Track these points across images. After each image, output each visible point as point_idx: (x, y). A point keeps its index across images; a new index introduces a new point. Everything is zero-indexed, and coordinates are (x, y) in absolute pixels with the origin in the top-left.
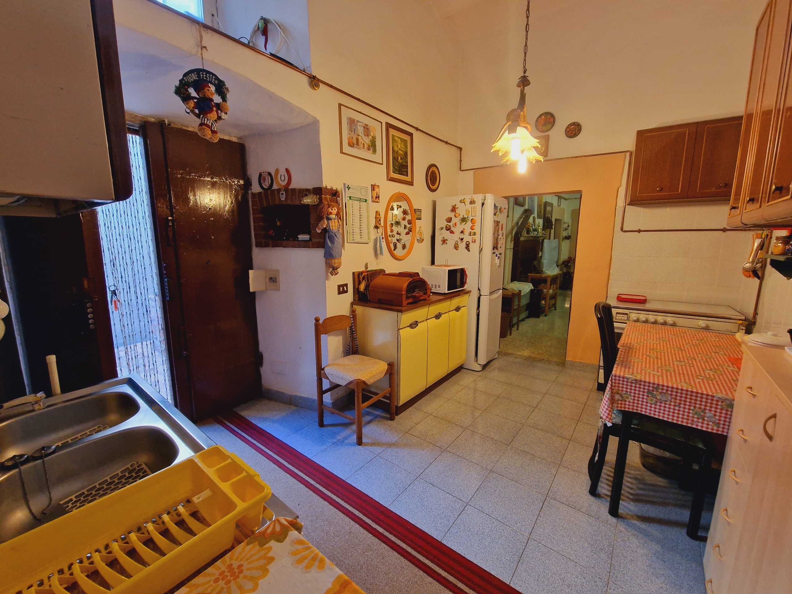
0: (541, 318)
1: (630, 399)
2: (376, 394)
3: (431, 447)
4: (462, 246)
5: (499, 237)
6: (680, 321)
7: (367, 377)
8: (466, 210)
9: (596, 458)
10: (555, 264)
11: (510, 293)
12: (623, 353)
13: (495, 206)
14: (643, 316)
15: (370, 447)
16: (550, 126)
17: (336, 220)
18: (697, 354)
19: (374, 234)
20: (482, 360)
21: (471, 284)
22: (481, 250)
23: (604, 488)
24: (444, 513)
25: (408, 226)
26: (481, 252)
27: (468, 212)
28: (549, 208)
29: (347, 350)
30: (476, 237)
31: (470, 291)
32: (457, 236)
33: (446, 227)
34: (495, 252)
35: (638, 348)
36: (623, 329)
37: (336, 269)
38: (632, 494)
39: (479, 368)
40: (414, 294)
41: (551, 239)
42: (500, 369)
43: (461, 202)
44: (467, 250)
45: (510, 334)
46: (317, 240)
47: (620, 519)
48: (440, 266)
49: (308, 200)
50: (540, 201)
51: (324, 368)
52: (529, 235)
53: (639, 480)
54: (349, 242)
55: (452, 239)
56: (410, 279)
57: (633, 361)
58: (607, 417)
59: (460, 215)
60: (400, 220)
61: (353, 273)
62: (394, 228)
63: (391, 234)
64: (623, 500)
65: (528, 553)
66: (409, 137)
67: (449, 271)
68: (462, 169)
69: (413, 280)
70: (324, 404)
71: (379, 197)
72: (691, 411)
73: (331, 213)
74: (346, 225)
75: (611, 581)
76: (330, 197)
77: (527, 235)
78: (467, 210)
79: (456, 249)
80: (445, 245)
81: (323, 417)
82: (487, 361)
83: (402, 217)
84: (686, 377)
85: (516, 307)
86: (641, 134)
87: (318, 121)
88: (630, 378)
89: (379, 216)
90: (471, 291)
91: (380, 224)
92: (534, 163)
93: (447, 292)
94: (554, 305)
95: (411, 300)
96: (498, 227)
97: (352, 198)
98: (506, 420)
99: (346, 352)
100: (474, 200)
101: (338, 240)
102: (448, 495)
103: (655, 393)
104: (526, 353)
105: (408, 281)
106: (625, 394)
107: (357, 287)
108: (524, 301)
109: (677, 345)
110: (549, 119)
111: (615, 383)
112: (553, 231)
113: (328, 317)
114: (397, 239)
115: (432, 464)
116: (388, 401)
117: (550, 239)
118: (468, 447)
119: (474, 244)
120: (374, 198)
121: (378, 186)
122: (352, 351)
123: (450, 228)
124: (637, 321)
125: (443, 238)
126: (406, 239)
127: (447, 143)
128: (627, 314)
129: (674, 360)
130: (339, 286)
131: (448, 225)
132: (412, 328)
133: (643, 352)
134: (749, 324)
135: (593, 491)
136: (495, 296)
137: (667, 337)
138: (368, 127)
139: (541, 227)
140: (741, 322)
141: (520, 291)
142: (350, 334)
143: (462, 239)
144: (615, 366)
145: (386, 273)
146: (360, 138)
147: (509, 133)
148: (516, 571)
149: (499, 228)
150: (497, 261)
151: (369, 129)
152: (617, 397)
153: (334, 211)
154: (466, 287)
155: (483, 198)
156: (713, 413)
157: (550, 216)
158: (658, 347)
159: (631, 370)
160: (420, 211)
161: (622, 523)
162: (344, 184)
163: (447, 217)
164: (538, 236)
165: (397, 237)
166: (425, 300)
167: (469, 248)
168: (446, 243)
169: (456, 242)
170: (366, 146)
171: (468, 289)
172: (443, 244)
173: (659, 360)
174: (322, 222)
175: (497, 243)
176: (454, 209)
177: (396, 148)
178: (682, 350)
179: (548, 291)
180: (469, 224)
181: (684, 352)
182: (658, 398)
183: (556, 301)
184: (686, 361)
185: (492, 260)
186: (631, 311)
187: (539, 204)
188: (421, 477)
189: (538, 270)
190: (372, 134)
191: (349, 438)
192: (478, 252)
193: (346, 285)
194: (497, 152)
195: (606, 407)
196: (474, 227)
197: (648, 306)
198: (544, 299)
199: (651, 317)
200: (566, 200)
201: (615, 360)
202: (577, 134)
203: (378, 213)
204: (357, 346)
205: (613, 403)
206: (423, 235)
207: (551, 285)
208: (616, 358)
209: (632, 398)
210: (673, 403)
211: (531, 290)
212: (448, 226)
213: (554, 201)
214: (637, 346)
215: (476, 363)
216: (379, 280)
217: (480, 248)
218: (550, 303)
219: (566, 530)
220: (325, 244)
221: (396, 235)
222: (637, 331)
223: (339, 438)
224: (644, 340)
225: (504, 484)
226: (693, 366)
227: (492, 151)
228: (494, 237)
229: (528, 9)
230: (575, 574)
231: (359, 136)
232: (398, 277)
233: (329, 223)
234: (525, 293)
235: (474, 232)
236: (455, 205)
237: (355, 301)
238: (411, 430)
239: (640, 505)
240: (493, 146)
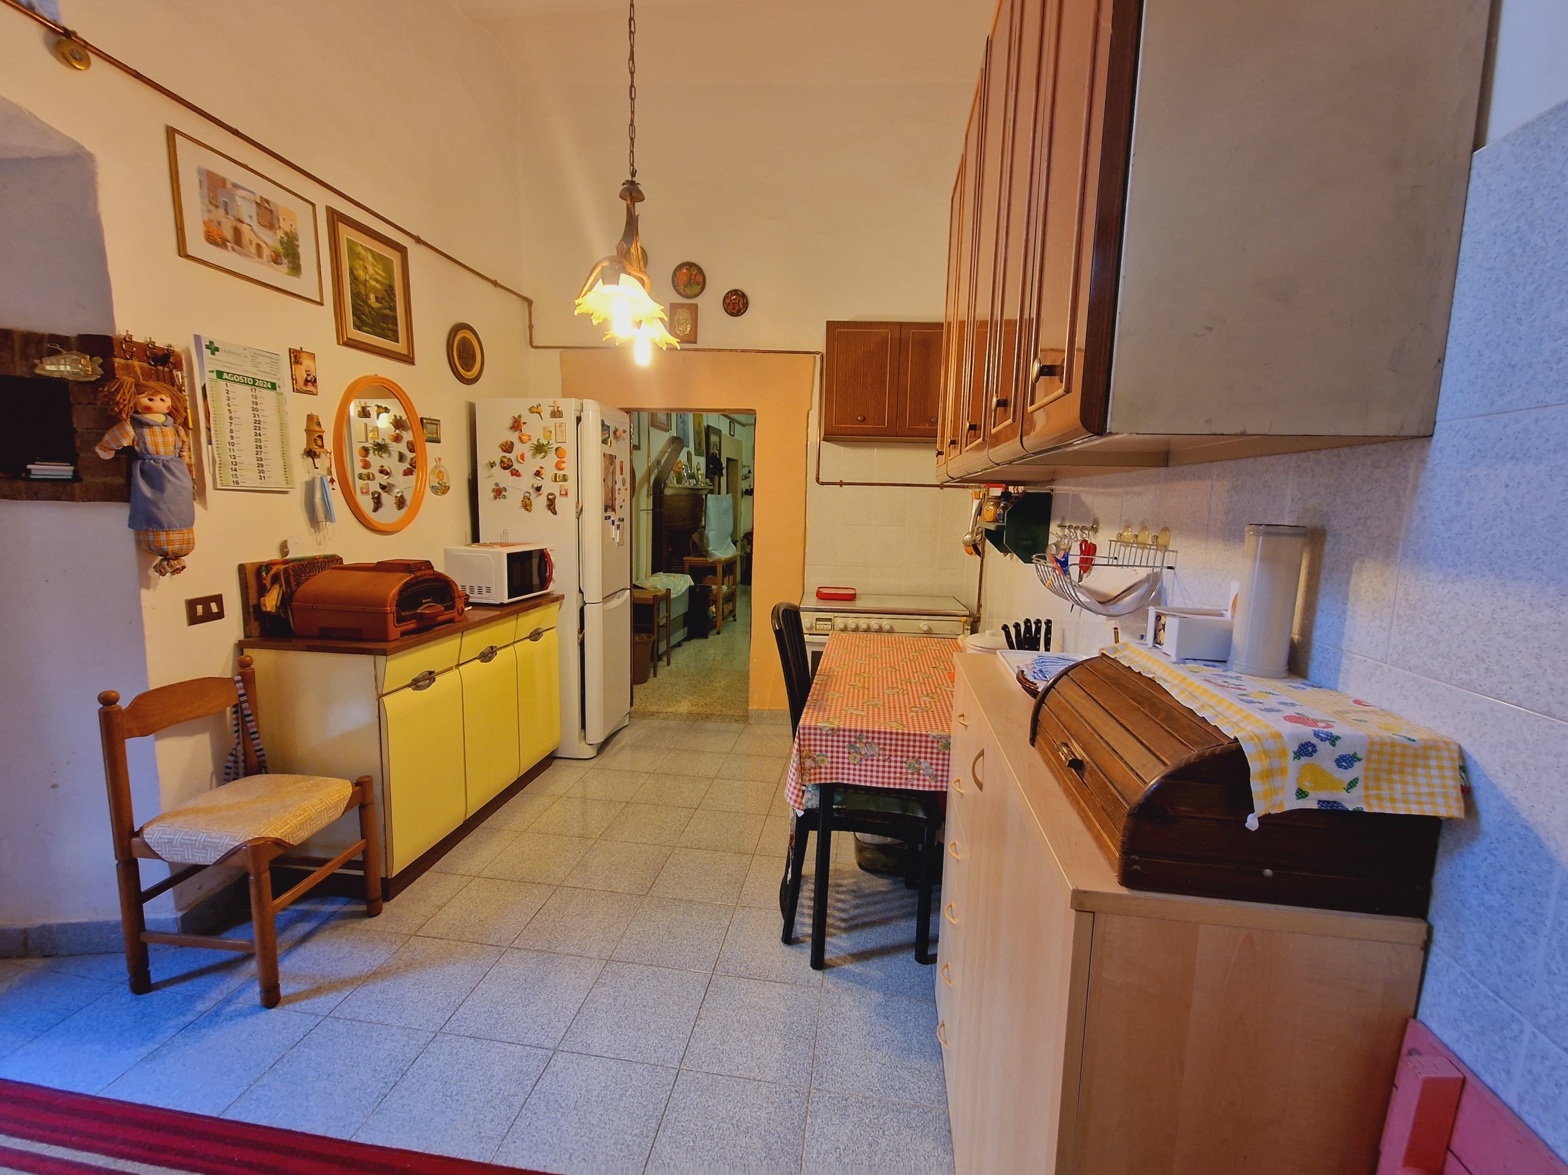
0: (711, 637)
1: (826, 763)
2: (321, 862)
3: (476, 950)
4: (539, 503)
5: (617, 487)
6: (899, 624)
7: (288, 826)
8: (544, 428)
9: (789, 876)
10: (730, 539)
11: (649, 596)
12: (818, 687)
13: (603, 424)
14: (851, 621)
15: (303, 1003)
16: (697, 289)
17: (169, 430)
18: (913, 673)
19: (302, 471)
20: (596, 733)
21: (561, 581)
22: (580, 513)
23: (804, 925)
24: (501, 1092)
25: (410, 455)
26: (579, 515)
27: (548, 434)
28: (714, 439)
29: (228, 767)
30: (568, 486)
31: (563, 597)
32: (526, 482)
33: (502, 462)
34: (610, 517)
35: (840, 674)
36: (823, 644)
37: (177, 557)
38: (843, 920)
39: (590, 752)
40: (419, 611)
41: (722, 493)
42: (635, 747)
43: (531, 410)
44: (550, 512)
45: (655, 676)
46: (98, 480)
47: (827, 971)
48: (491, 545)
49: (58, 367)
50: (698, 423)
51: (141, 829)
52: (681, 486)
53: (856, 893)
54: (219, 487)
55: (518, 488)
56: (407, 578)
57: (830, 697)
58: (795, 801)
59: (532, 438)
60: (388, 441)
61: (242, 568)
62: (372, 458)
63: (364, 471)
64: (832, 935)
65: (676, 1101)
66: (398, 255)
67: (510, 556)
68: (534, 344)
69: (416, 578)
70: (147, 927)
71: (315, 381)
72: (904, 765)
73: (148, 409)
74: (210, 442)
75: (814, 1088)
76: (145, 365)
77: (678, 486)
78: (547, 430)
79: (527, 510)
80: (502, 499)
81: (146, 963)
82: (607, 734)
83: (393, 433)
84: (898, 713)
85: (663, 622)
86: (833, 328)
87: (91, 157)
88: (824, 727)
89: (317, 428)
90: (563, 595)
91: (322, 446)
92: (665, 349)
93: (506, 600)
94: (732, 613)
95: (411, 625)
96: (612, 467)
97: (225, 376)
98: (641, 845)
99: (227, 774)
100: (560, 409)
101: (180, 482)
102: (511, 1048)
103: (858, 745)
104: (684, 707)
105: (400, 580)
106: (819, 756)
107: (253, 601)
108: (679, 610)
109: (890, 664)
110: (695, 276)
111: (804, 740)
112: (724, 480)
113: (151, 689)
114: (380, 484)
115: (476, 990)
116: (360, 873)
117: (719, 493)
118: (560, 926)
119: (564, 499)
120: (301, 382)
121: (312, 356)
122: (245, 768)
123: (510, 463)
124: (845, 629)
125: (497, 484)
126: (403, 485)
127: (495, 283)
128: (830, 620)
129: (885, 687)
130: (191, 604)
131: (505, 457)
132: (418, 688)
133: (846, 680)
134: (973, 622)
135: (789, 938)
136: (615, 603)
137: (879, 652)
138: (272, 207)
139: (703, 471)
140: (965, 618)
141: (668, 590)
142: (237, 725)
143: (538, 489)
144: (805, 710)
145: (345, 563)
146: (244, 228)
147: (604, 283)
148: (653, 1149)
149: (615, 468)
150: (615, 534)
151: (275, 213)
152: (808, 763)
153: (161, 404)
154: (552, 588)
155: (579, 408)
156: (929, 761)
157: (717, 452)
158: (867, 670)
159: (827, 713)
160: (437, 424)
161: (830, 977)
162: (198, 339)
163: (502, 441)
164: (698, 487)
165: (384, 479)
166: (451, 621)
167: (555, 507)
168: (505, 497)
169: (526, 494)
170: (266, 252)
171: (557, 593)
172: (495, 498)
173: (866, 690)
174: (115, 431)
175: (613, 499)
176: (516, 425)
177: (361, 273)
178: (896, 670)
179: (719, 589)
180: (552, 458)
181: (898, 672)
182: (863, 753)
183: (734, 606)
184: (900, 687)
185: (605, 532)
186: (836, 614)
187: (696, 429)
188: (447, 1029)
189: (701, 550)
190: (285, 226)
191: (238, 997)
192: (574, 515)
193: (218, 599)
194: (588, 316)
195: (793, 784)
196: (563, 465)
197: (859, 604)
198: (715, 602)
199: (863, 623)
200: (744, 426)
201: (806, 700)
202: (742, 311)
203: (315, 421)
204: (259, 753)
205: (803, 775)
206: (448, 478)
207: (724, 576)
208: (808, 696)
209: (829, 760)
210: (881, 758)
211: (691, 588)
212: (506, 460)
213: (723, 425)
214: (838, 672)
215: (584, 742)
216: (321, 583)
217: (577, 507)
218: (725, 609)
219: (744, 1026)
220: (133, 491)
221: (379, 476)
222: (842, 646)
223: (201, 1007)
224: (849, 660)
225: (635, 979)
226: (908, 694)
227: (576, 313)
228: (606, 486)
229: (632, 58)
230: (758, 1102)
231: (242, 222)
232: (375, 573)
233: (141, 437)
234: (680, 593)
235: (564, 476)
236: (520, 417)
237: (250, 637)
238: (425, 927)
239: (855, 934)
240: (577, 302)
